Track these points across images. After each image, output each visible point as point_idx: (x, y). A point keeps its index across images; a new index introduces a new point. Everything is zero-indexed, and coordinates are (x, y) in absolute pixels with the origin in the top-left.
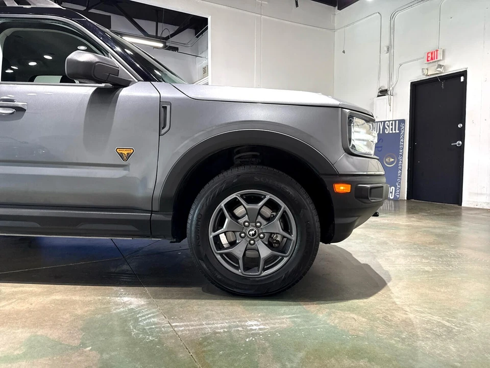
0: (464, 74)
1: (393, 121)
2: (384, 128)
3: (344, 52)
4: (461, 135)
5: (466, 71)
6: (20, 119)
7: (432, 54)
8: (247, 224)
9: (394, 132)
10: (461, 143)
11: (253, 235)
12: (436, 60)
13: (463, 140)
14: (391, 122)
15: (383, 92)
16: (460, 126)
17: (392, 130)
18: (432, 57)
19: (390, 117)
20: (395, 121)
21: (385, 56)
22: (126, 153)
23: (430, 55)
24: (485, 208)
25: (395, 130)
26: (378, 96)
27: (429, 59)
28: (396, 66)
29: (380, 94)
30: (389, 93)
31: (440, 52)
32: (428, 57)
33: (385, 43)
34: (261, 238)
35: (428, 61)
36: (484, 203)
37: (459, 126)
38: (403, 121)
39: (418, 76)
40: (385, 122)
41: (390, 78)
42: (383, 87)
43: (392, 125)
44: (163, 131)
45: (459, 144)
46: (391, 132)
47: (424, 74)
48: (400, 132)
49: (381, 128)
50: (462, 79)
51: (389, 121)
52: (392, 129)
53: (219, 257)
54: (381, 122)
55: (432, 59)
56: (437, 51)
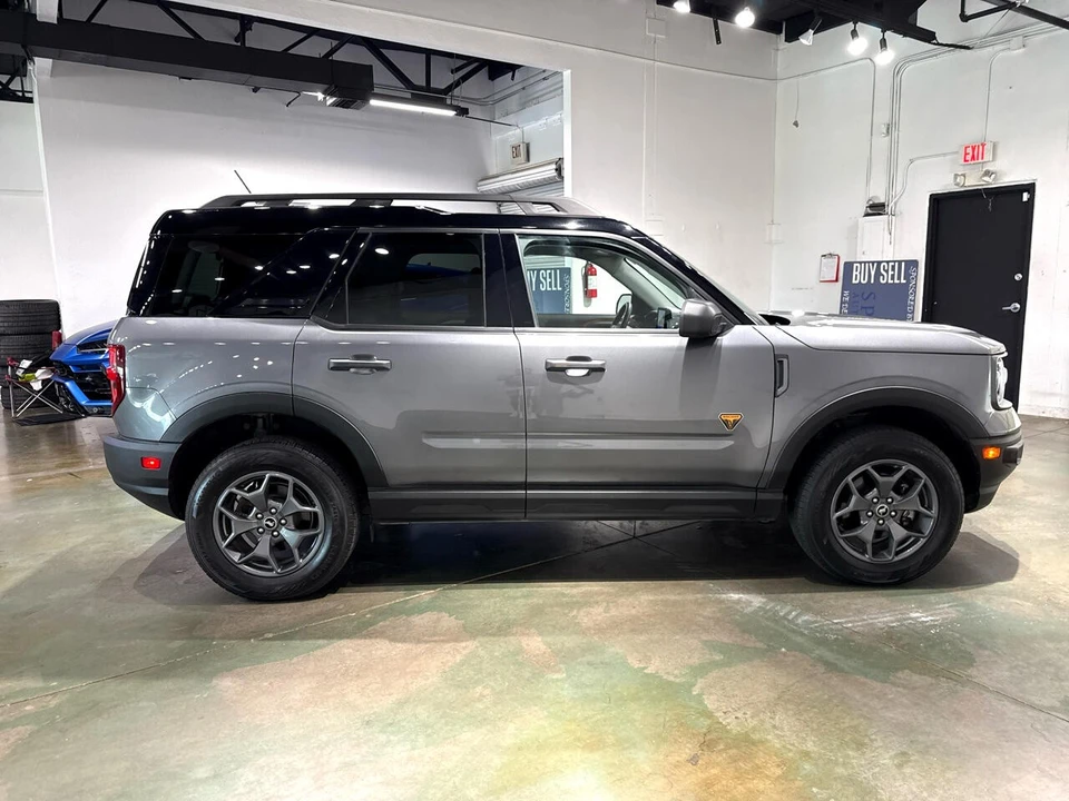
0: (1030, 188)
1: (895, 262)
2: (878, 274)
3: (796, 124)
4: (1020, 292)
5: (1033, 185)
6: (598, 381)
7: (973, 149)
8: (875, 500)
9: (897, 281)
10: (1018, 306)
11: (884, 514)
12: (980, 161)
13: (1023, 301)
14: (891, 264)
15: (876, 209)
16: (1018, 277)
17: (893, 278)
18: (974, 154)
19: (889, 254)
20: (900, 262)
21: (882, 142)
22: (732, 420)
23: (969, 150)
24: (1058, 417)
25: (899, 278)
26: (867, 215)
27: (969, 157)
28: (903, 162)
29: (870, 212)
30: (888, 210)
31: (989, 147)
32: (966, 154)
33: (882, 117)
34: (893, 517)
35: (966, 161)
36: (1057, 409)
37: (1016, 278)
38: (915, 263)
39: (946, 184)
40: (879, 263)
41: (891, 184)
42: (876, 197)
43: (893, 269)
44: (780, 391)
45: (1016, 308)
46: (890, 281)
47: (957, 184)
48: (908, 282)
49: (873, 273)
50: (1025, 197)
51: (888, 262)
52: (893, 276)
53: (841, 541)
54: (873, 263)
55: (973, 158)
56: (983, 145)
